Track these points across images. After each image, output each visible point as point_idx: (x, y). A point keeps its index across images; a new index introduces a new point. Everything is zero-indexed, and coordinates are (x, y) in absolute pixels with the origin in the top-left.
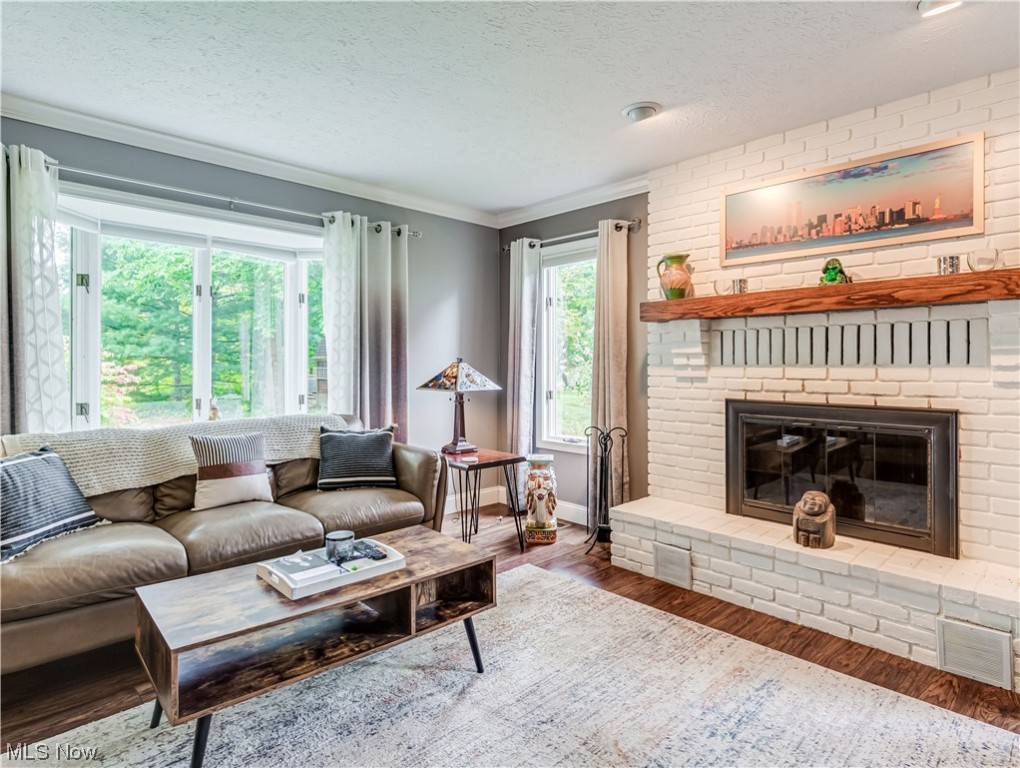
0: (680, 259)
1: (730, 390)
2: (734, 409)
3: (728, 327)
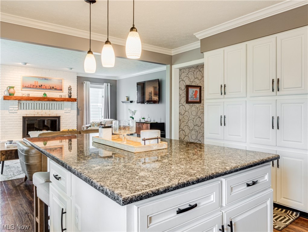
0: (13, 87)
1: (23, 114)
2: (24, 118)
3: (22, 102)
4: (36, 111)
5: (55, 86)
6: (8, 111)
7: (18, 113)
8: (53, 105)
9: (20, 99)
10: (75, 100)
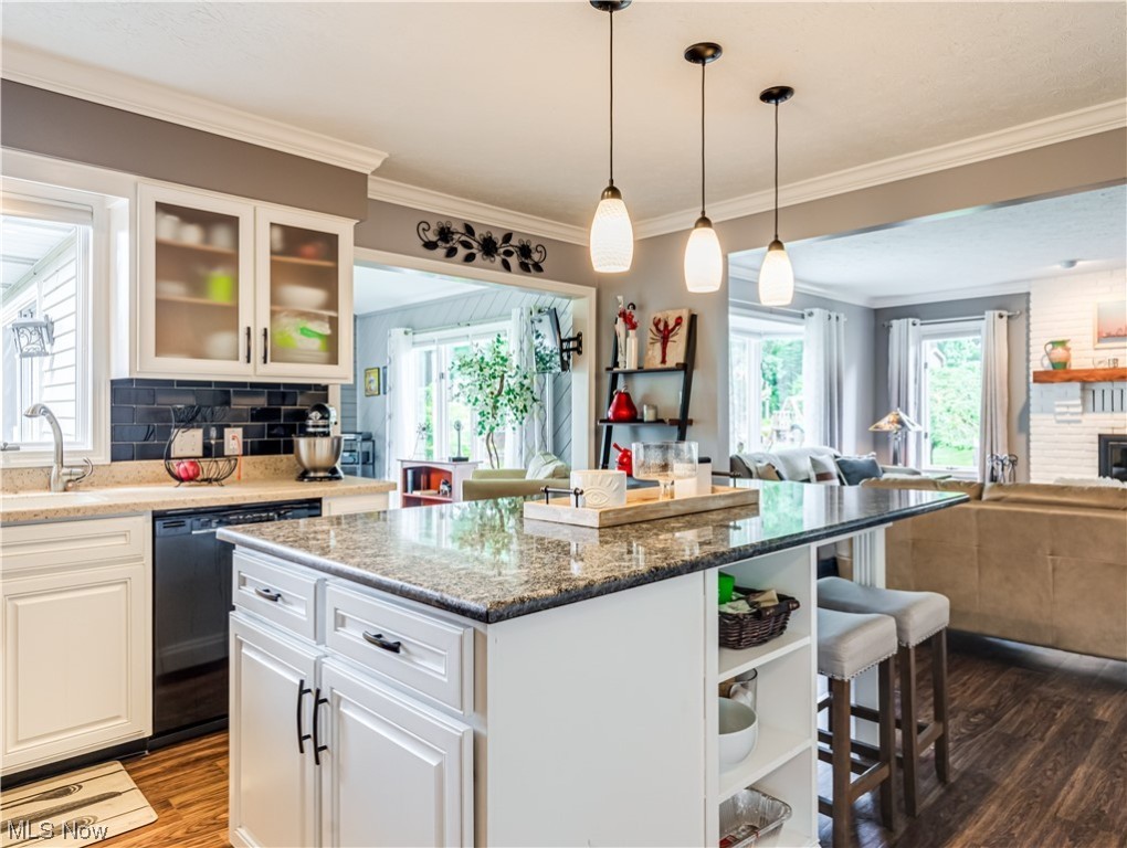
0: (1063, 343)
1: (1101, 428)
2: (1105, 440)
3: (1098, 387)
6: (1052, 417)
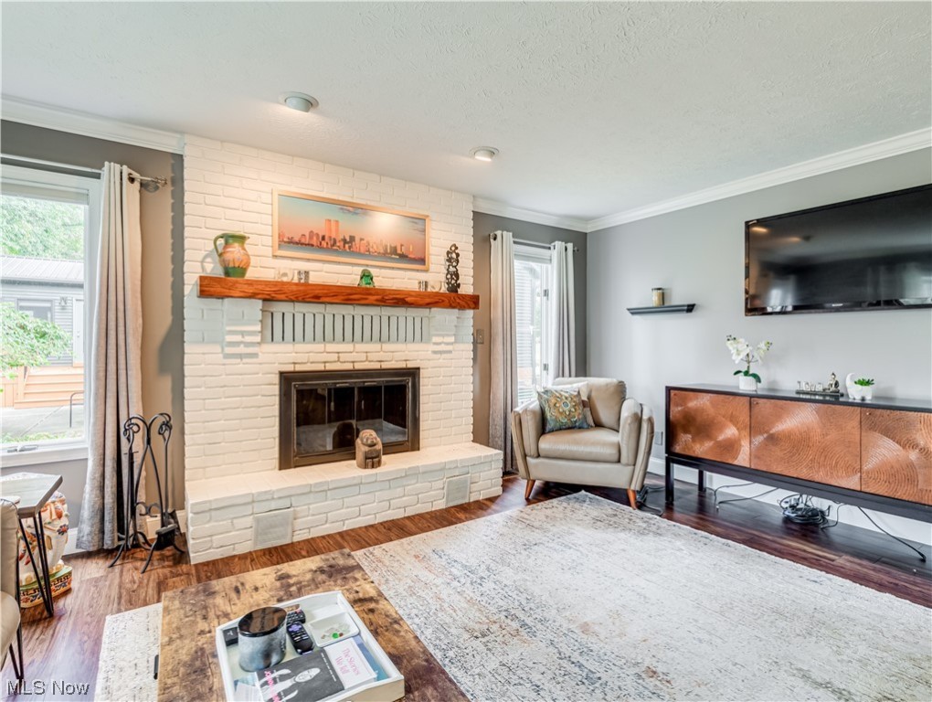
0: (241, 239)
1: (282, 363)
2: (286, 379)
3: (279, 308)
4: (331, 347)
5: (402, 245)
6: (218, 349)
7: (261, 358)
8: (393, 320)
9: (271, 295)
10: (473, 302)
